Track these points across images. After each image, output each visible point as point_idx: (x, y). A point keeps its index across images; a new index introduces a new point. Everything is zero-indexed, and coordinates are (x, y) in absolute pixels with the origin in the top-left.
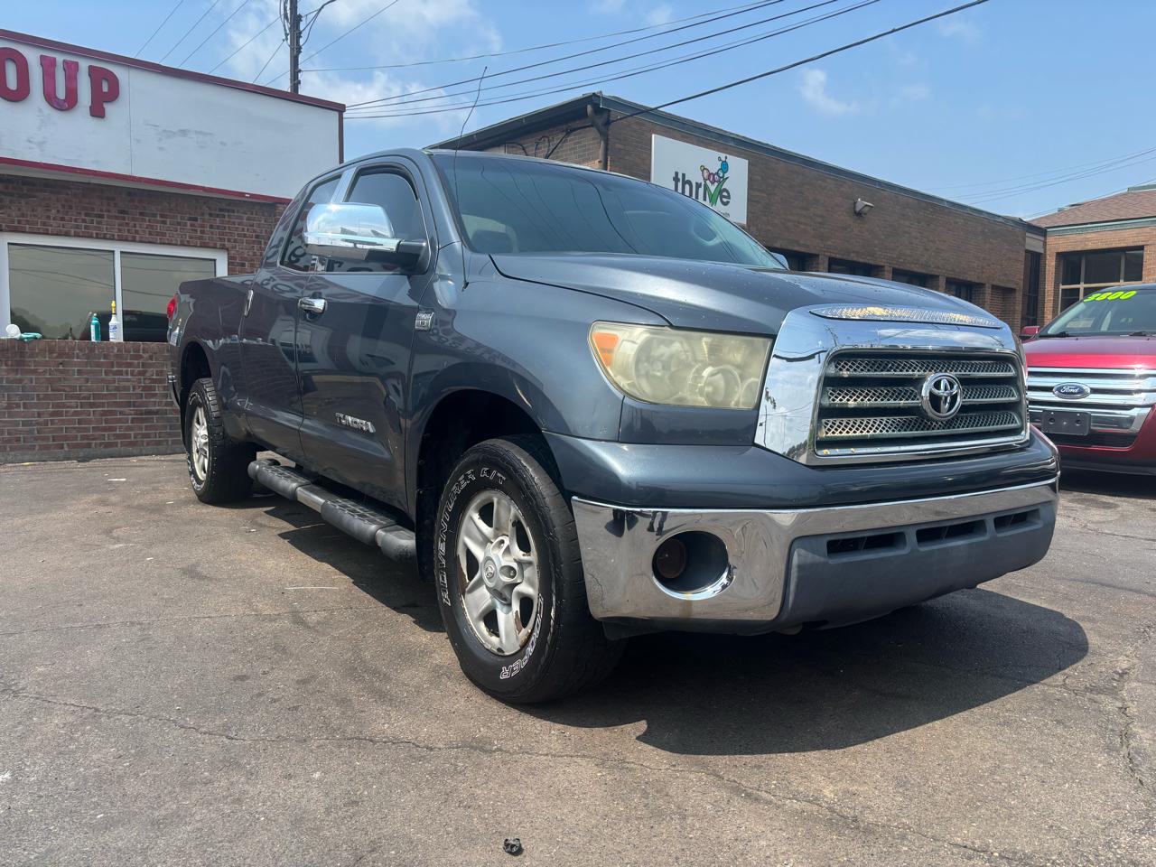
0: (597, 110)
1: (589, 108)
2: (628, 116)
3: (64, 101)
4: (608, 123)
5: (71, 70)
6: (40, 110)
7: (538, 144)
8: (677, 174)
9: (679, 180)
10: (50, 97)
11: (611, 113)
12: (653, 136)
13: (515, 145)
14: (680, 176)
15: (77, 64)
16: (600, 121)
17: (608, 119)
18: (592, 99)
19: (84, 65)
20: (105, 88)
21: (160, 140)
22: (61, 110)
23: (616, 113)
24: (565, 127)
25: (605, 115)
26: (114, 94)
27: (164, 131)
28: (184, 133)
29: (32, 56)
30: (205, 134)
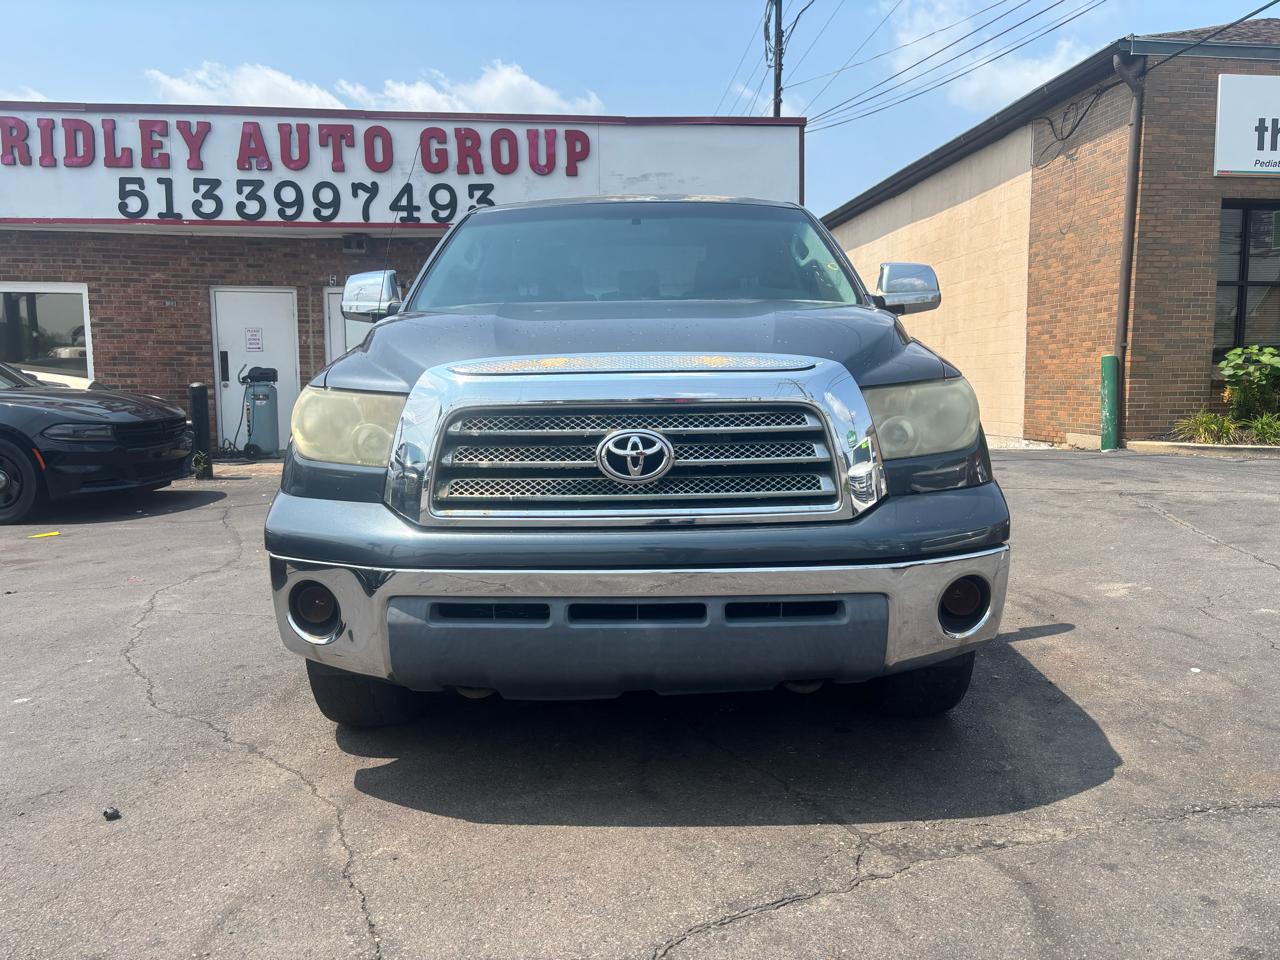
0: (1128, 60)
1: (1116, 59)
2: (1171, 57)
3: (545, 166)
4: (1143, 73)
5: (551, 137)
6: (527, 178)
7: (1066, 114)
8: (1262, 121)
9: (1266, 129)
10: (535, 166)
11: (1149, 59)
12: (1220, 76)
13: (1042, 120)
14: (1268, 124)
15: (554, 131)
16: (1132, 72)
17: (1144, 67)
18: (1121, 47)
19: (561, 130)
20: (578, 148)
21: (625, 187)
22: (542, 175)
23: (1154, 57)
24: (1096, 87)
25: (1138, 65)
26: (585, 154)
27: (629, 179)
28: (645, 177)
29: (520, 131)
30: (664, 174)
